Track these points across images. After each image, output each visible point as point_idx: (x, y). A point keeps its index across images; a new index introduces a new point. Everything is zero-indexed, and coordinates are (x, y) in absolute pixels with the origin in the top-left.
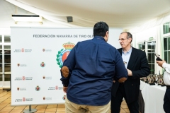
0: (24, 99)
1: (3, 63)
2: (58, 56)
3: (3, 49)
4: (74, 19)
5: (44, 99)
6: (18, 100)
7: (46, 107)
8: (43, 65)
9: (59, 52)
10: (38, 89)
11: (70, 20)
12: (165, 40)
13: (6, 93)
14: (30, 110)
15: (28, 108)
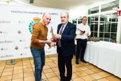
0: (7, 56)
2: (30, 26)
5: (21, 55)
6: (2, 57)
7: (22, 60)
8: (19, 32)
9: (31, 24)
11: (31, 2)
12: (89, 18)
14: (12, 62)
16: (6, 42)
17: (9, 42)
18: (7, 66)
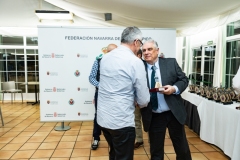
0: (55, 115)
1: (26, 71)
3: (25, 54)
4: (113, 17)
5: (79, 114)
6: (48, 115)
7: (80, 124)
8: (77, 74)
10: (72, 103)
11: (108, 17)
12: (228, 44)
13: (30, 107)
14: (63, 127)
15: (59, 125)
16: (55, 90)
17: (59, 90)
18: (54, 132)
